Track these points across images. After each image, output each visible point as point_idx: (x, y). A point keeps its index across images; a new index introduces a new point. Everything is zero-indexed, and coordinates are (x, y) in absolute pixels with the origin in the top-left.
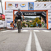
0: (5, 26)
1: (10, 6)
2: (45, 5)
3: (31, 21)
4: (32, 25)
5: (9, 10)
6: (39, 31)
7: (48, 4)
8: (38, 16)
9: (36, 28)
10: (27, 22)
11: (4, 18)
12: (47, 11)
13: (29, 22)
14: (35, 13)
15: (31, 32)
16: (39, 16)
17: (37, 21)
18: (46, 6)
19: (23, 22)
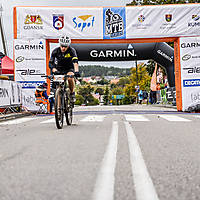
0: (16, 102)
1: (33, 25)
2: (169, 18)
3: (115, 80)
4: (119, 97)
5: (29, 40)
6: (147, 120)
7: (181, 16)
8: (142, 61)
9: (135, 107)
10: (98, 83)
11: (12, 72)
12: (176, 39)
13: (107, 83)
14: (131, 50)
15: (115, 123)
16: (146, 62)
17: (138, 79)
18: (172, 22)
19: (86, 86)
